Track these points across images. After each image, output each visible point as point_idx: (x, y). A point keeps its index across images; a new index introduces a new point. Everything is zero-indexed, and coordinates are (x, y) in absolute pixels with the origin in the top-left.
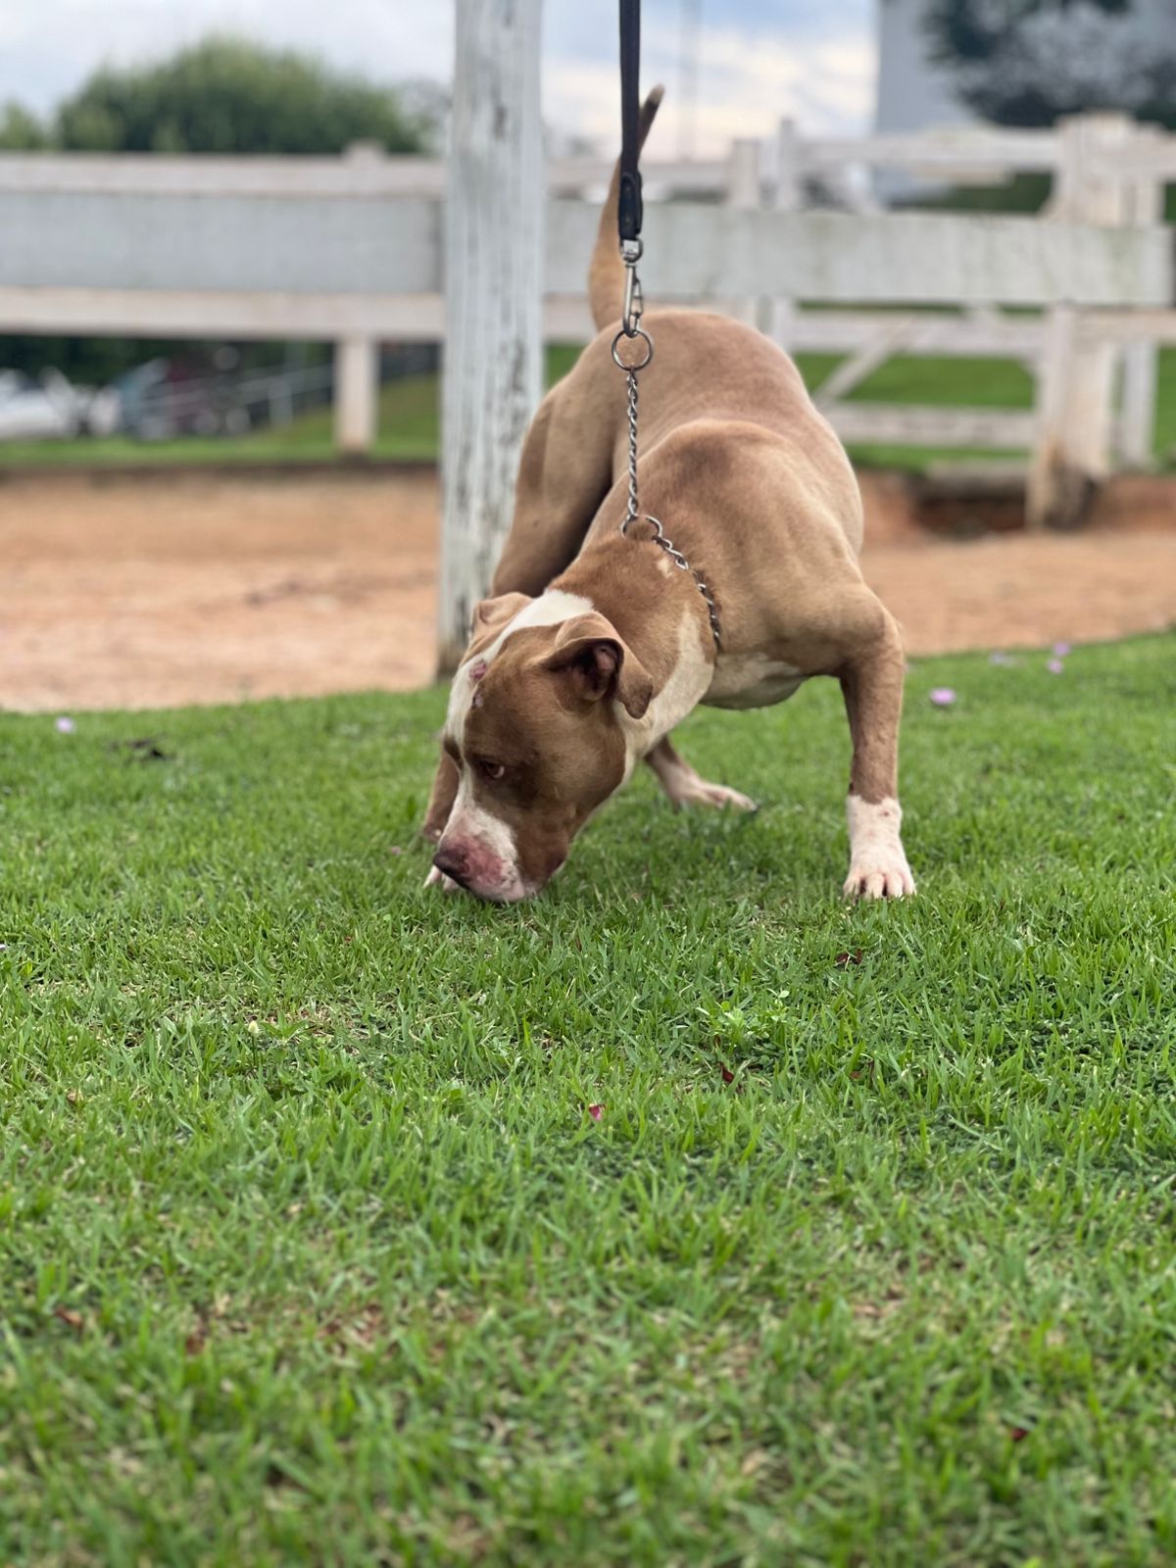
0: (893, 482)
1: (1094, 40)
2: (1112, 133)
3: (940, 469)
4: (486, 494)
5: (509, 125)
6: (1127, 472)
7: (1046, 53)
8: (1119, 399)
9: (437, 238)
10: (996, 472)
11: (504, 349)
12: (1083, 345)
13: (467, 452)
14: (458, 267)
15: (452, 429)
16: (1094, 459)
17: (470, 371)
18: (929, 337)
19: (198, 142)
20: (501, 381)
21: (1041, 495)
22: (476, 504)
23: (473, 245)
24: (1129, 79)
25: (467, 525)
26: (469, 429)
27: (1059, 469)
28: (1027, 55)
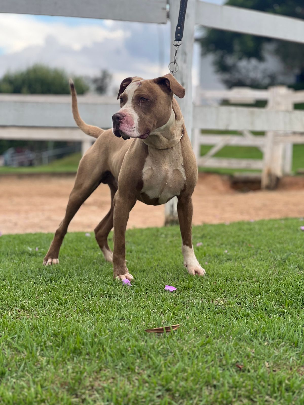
0: (226, 178)
1: (255, 68)
2: (282, 91)
3: (237, 174)
6: (286, 175)
7: (243, 71)
8: (284, 157)
10: (252, 175)
12: (275, 143)
16: (278, 172)
18: (234, 141)
19: (33, 91)
21: (265, 181)
24: (264, 78)
27: (270, 174)
28: (238, 71)
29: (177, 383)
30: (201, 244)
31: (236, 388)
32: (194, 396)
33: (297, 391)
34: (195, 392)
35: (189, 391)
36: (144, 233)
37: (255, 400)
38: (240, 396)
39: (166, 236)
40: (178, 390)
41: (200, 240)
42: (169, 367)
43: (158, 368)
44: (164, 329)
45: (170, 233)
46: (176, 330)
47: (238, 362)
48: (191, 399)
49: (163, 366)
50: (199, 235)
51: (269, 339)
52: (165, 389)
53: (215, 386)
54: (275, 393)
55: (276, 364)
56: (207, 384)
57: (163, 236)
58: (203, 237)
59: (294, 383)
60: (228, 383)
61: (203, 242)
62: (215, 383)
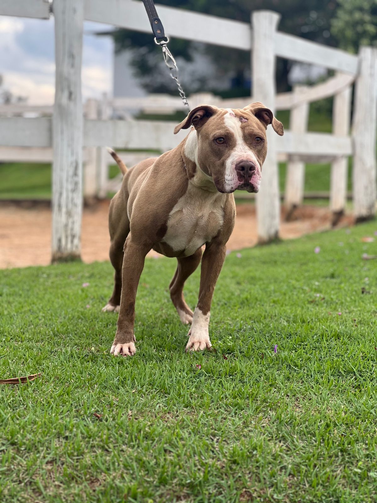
4: (67, 207)
5: (73, 97)
9: (50, 130)
11: (72, 163)
13: (61, 194)
14: (57, 138)
15: (55, 188)
17: (62, 170)
20: (71, 172)
22: (64, 210)
23: (62, 133)
25: (61, 216)
26: (61, 187)
29: (23, 436)
30: (88, 284)
31: (90, 438)
32: (41, 449)
33: (157, 439)
34: (43, 445)
35: (36, 444)
36: (22, 273)
37: (110, 450)
38: (93, 447)
39: (49, 276)
40: (24, 444)
41: (88, 280)
42: (18, 419)
43: (5, 421)
44: (20, 380)
45: (53, 272)
46: (33, 381)
47: (97, 411)
48: (39, 452)
49: (10, 419)
50: (87, 275)
51: (138, 386)
52: (9, 443)
53: (66, 438)
54: (133, 442)
55: (141, 412)
56: (59, 435)
57: (45, 276)
58: (92, 276)
59: (154, 430)
60: (82, 433)
61: (90, 282)
62: (67, 434)
